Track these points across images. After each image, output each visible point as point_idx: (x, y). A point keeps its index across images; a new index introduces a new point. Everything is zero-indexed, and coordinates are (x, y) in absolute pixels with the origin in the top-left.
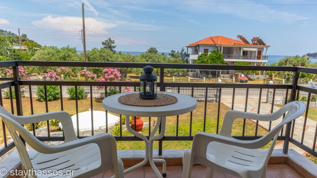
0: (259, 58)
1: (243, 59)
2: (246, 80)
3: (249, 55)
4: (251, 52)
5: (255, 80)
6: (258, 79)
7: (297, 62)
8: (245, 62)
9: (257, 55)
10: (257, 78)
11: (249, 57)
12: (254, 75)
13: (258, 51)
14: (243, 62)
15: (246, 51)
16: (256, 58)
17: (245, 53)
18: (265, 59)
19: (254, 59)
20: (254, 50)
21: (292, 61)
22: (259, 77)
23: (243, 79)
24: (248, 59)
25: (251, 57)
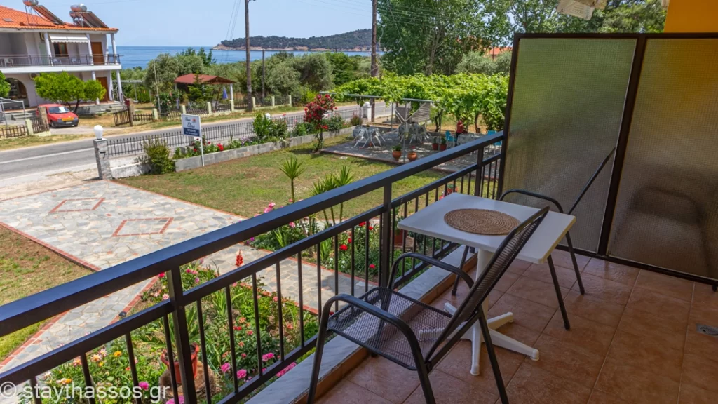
0: (99, 60)
1: (56, 64)
2: (73, 119)
3: (71, 53)
4: (76, 45)
5: (100, 115)
6: (108, 113)
7: (185, 66)
8: (63, 72)
9: (91, 53)
10: (107, 110)
11: (74, 60)
12: (98, 103)
13: (92, 43)
14: (59, 73)
15: (62, 43)
16: (92, 62)
17: (60, 50)
18: (114, 63)
19: (88, 63)
20: (80, 42)
21: (174, 64)
22: (111, 107)
23: (63, 120)
24: (71, 63)
25: (78, 58)
